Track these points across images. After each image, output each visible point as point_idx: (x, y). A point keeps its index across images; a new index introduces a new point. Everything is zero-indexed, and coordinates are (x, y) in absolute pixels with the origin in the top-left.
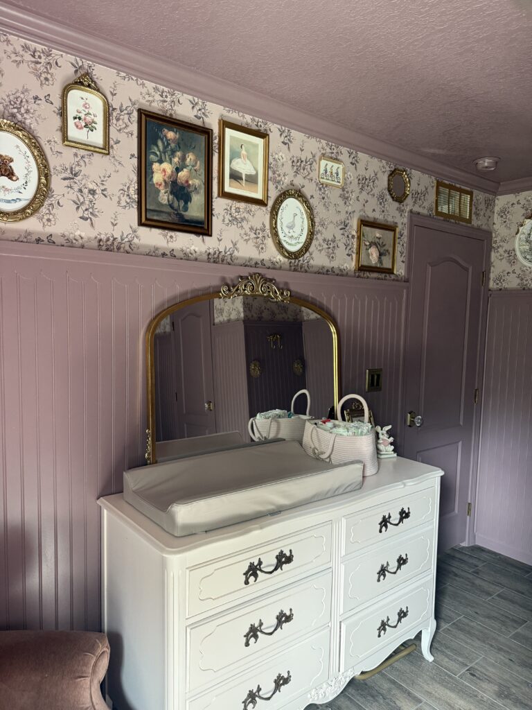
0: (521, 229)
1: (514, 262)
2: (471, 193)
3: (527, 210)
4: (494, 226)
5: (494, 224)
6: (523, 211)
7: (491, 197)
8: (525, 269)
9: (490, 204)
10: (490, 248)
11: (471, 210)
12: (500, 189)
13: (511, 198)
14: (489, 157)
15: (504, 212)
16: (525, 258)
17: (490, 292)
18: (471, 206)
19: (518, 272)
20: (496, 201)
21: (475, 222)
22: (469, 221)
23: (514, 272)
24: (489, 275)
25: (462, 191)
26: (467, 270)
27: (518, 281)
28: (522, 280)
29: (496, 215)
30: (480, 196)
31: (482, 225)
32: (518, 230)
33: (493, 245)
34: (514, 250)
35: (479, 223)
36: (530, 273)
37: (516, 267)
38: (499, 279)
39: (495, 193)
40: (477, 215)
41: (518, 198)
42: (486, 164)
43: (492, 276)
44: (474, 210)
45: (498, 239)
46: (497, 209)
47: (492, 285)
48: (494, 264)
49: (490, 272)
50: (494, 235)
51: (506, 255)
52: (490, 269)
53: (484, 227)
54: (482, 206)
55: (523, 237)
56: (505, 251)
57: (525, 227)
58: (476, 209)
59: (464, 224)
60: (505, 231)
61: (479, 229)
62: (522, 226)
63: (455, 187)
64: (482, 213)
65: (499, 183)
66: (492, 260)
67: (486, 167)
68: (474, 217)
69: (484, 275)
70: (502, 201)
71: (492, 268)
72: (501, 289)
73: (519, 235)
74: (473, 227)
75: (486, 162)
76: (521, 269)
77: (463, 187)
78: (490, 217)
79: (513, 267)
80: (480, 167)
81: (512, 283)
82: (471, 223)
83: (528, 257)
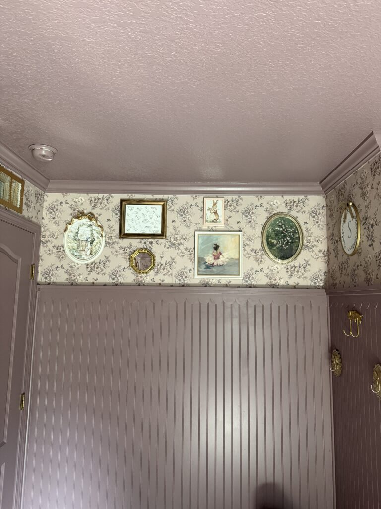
0: (69, 227)
1: (62, 258)
2: (22, 182)
3: (74, 210)
4: (43, 220)
5: (43, 218)
6: (71, 211)
7: (41, 192)
8: (73, 265)
9: (39, 198)
10: (39, 242)
11: (22, 200)
12: (50, 186)
13: (59, 197)
14: (49, 145)
15: (52, 209)
16: (73, 254)
17: (38, 286)
18: (22, 195)
19: (67, 267)
20: (45, 197)
21: (26, 213)
22: (20, 210)
23: (62, 267)
24: (37, 269)
25: (14, 177)
26: (16, 262)
27: (67, 276)
28: (70, 275)
29: (45, 211)
30: (30, 188)
31: (32, 217)
32: (67, 228)
33: (42, 239)
34: (63, 246)
35: (30, 215)
36: (78, 269)
37: (65, 263)
38: (47, 273)
39: (45, 189)
40: (28, 206)
41: (66, 198)
42: (43, 152)
43: (40, 270)
44: (25, 200)
45: (47, 234)
46: (45, 205)
47: (40, 278)
48: (43, 258)
49: (38, 266)
50: (42, 229)
51: (55, 250)
52: (38, 263)
53: (34, 220)
54: (33, 199)
55: (72, 235)
56: (54, 246)
57: (73, 225)
58: (27, 200)
59: (15, 212)
60: (54, 226)
61: (29, 220)
62: (70, 224)
63: (6, 170)
64: (32, 206)
65: (49, 180)
66: (41, 254)
67: (44, 156)
68: (24, 207)
69: (32, 269)
70: (51, 198)
71: (40, 262)
72: (49, 284)
73: (67, 232)
74: (23, 217)
75: (44, 150)
76: (69, 264)
77: (14, 173)
78: (39, 211)
79: (62, 263)
80: (37, 153)
81: (61, 277)
82: (22, 213)
83: (76, 254)
